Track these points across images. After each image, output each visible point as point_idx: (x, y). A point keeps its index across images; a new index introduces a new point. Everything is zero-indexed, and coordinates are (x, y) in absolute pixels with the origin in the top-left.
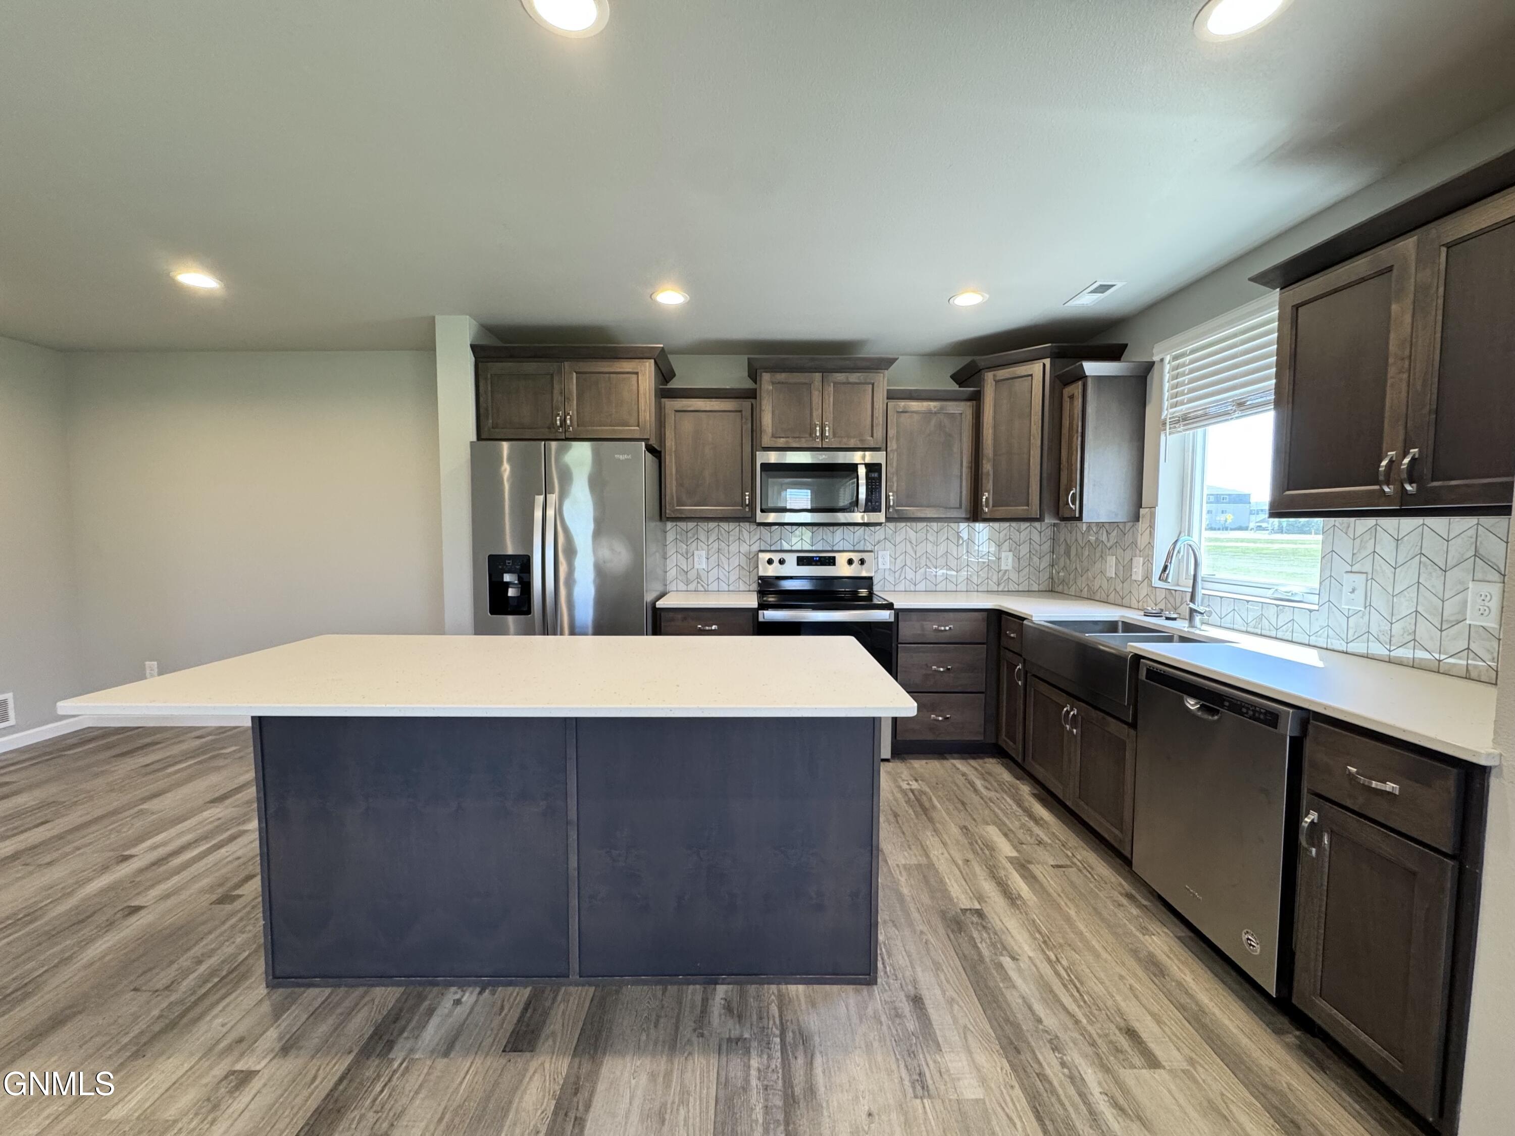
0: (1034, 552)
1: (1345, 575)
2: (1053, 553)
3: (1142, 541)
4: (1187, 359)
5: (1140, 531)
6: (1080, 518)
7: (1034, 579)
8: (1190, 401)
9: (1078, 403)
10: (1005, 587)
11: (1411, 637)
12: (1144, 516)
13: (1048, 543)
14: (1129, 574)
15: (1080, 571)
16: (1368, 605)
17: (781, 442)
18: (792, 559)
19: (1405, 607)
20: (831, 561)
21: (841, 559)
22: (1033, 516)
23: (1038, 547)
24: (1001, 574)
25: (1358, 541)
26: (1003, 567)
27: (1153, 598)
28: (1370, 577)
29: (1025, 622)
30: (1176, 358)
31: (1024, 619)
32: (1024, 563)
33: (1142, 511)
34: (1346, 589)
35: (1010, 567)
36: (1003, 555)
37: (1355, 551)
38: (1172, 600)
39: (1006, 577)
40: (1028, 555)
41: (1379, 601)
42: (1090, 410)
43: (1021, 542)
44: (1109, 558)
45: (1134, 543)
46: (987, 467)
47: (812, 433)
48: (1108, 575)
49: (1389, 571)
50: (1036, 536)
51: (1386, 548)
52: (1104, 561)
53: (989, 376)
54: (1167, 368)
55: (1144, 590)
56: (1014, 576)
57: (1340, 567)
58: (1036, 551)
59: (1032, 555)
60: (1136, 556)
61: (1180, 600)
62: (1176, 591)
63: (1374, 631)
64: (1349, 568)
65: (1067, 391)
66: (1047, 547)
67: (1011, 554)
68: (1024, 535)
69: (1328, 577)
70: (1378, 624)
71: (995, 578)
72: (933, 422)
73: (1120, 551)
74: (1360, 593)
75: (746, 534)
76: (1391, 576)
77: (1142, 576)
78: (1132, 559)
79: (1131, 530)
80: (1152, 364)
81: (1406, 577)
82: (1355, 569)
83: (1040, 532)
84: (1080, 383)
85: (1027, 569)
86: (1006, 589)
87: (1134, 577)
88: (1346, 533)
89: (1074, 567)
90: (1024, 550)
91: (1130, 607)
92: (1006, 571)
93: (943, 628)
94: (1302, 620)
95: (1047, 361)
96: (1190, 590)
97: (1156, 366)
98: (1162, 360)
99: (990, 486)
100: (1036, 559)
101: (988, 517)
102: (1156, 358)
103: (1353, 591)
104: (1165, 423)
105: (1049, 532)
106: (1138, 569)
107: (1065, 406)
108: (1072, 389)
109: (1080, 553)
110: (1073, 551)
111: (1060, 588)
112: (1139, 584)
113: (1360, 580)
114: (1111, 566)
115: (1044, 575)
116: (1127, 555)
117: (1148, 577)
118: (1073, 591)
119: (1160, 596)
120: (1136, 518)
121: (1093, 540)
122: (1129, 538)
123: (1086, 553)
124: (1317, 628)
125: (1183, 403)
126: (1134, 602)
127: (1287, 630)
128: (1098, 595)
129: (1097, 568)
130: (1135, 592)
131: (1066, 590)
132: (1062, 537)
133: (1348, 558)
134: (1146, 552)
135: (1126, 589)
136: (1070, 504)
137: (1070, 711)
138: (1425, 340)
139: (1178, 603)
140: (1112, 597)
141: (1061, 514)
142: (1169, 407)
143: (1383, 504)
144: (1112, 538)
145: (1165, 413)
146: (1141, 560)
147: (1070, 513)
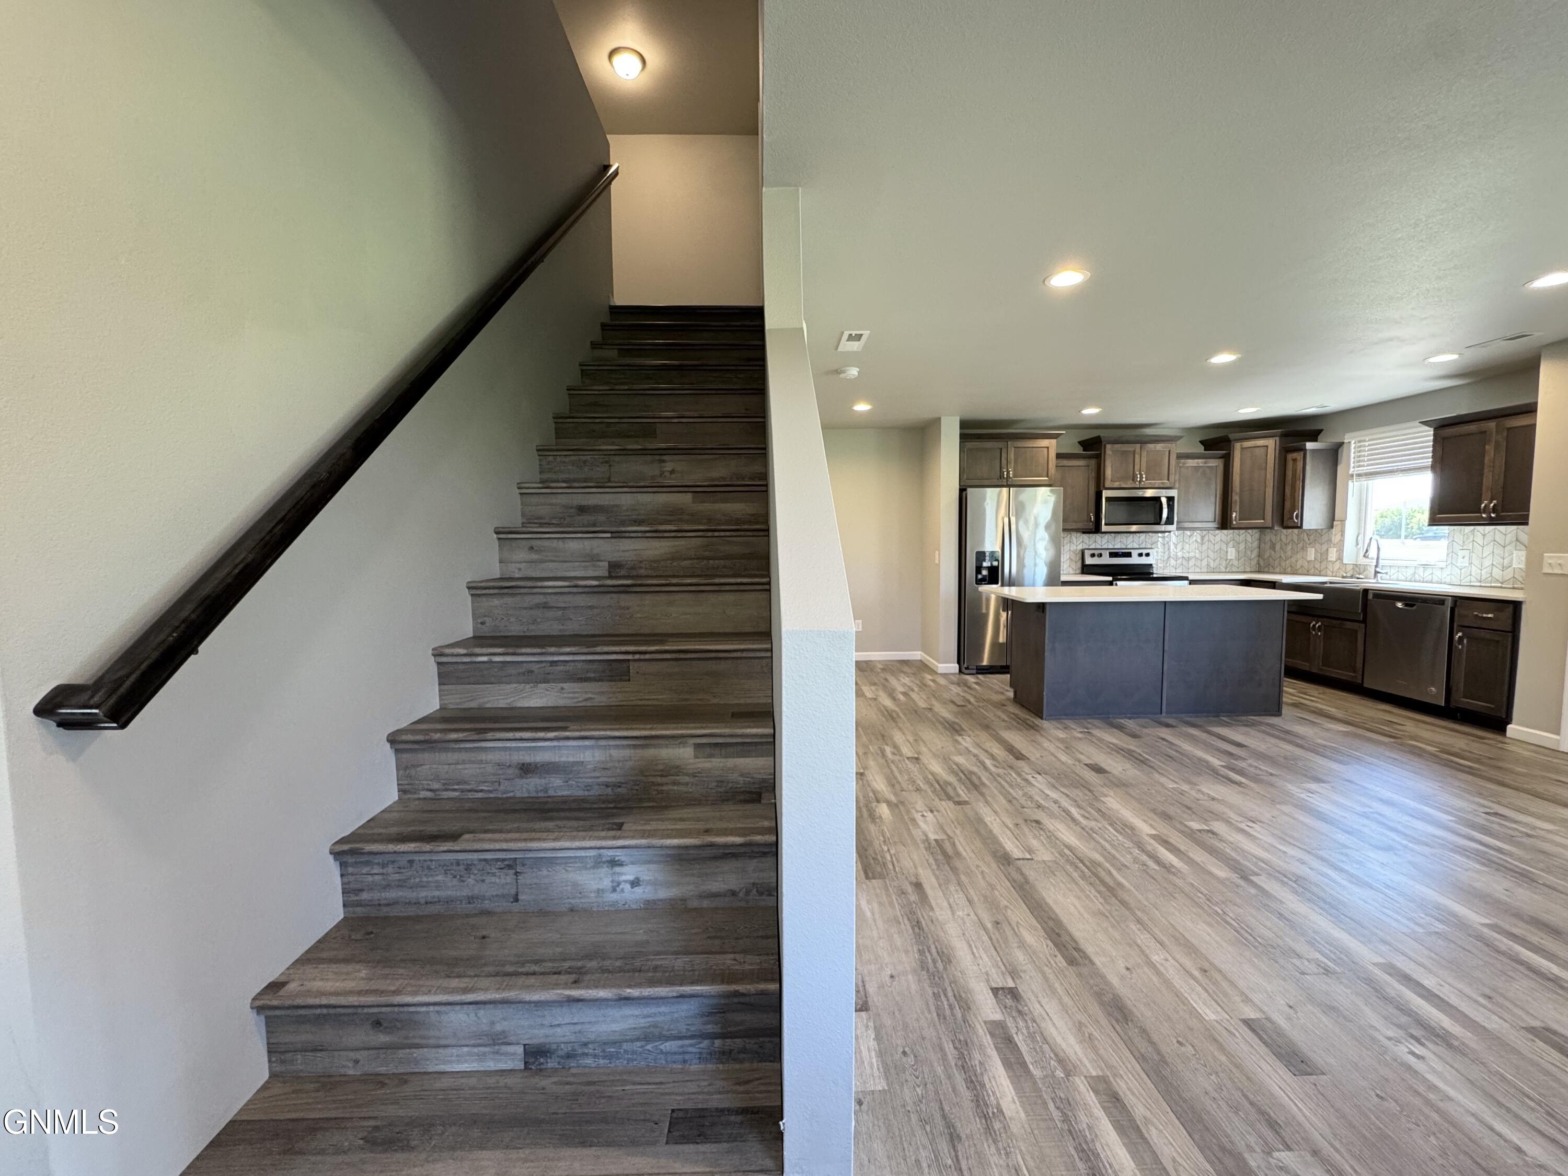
1: (1459, 550)
2: (1259, 547)
3: (1336, 539)
4: (1367, 444)
5: (1333, 533)
6: (1301, 527)
7: (1248, 564)
8: (1368, 465)
9: (1300, 465)
11: (1490, 574)
12: (1336, 525)
14: (1325, 558)
15: (1284, 558)
16: (1471, 563)
17: (1116, 485)
18: (1106, 554)
19: (1487, 562)
20: (1129, 555)
21: (1135, 553)
22: (1268, 526)
23: (1250, 545)
24: (1228, 561)
25: (1466, 536)
26: (1229, 557)
27: (1343, 569)
28: (1471, 551)
30: (1359, 442)
32: (1241, 555)
33: (1335, 523)
34: (1460, 557)
35: (1233, 557)
36: (1229, 550)
37: (1464, 540)
38: (1357, 570)
39: (1231, 563)
40: (1244, 549)
41: (1476, 561)
42: (1308, 468)
43: (1241, 544)
44: (1309, 549)
45: (1330, 540)
46: (1236, 498)
47: (1134, 479)
48: (1309, 559)
49: (1480, 548)
50: (1249, 538)
52: (1305, 551)
53: (1238, 446)
54: (1353, 446)
55: (1337, 565)
56: (1236, 563)
57: (1457, 547)
58: (1249, 548)
60: (1330, 547)
63: (1473, 573)
64: (1461, 548)
65: (1290, 456)
66: (1256, 544)
67: (1235, 547)
68: (1242, 537)
69: (1451, 552)
70: (1475, 570)
71: (1224, 564)
72: (1201, 470)
73: (1318, 545)
74: (1467, 559)
75: (1074, 540)
76: (1481, 550)
77: (1336, 558)
78: (1327, 549)
79: (1327, 533)
80: (1343, 443)
81: (1488, 550)
82: (1464, 548)
83: (1252, 536)
84: (1302, 453)
85: (1243, 559)
86: (1231, 571)
87: (1329, 559)
88: (1460, 532)
89: (1279, 555)
90: (1242, 546)
91: (1327, 576)
92: (1231, 560)
95: (1277, 439)
96: (1374, 565)
97: (1345, 445)
98: (1350, 443)
99: (1237, 508)
100: (1249, 552)
101: (1236, 526)
102: (1346, 441)
103: (1463, 557)
104: (1352, 476)
105: (1257, 535)
106: (1333, 555)
107: (1290, 465)
108: (1295, 455)
109: (1284, 547)
110: (1278, 547)
111: (1266, 570)
112: (1333, 563)
113: (1466, 553)
114: (1311, 554)
115: (1254, 562)
116: (1325, 547)
117: (1340, 558)
118: (1278, 570)
119: (1349, 568)
120: (1332, 527)
121: (1295, 539)
122: (1325, 538)
123: (1290, 547)
124: (1445, 576)
125: (1363, 466)
126: (1329, 573)
127: (1429, 578)
128: (1300, 571)
129: (1299, 556)
130: (1330, 567)
131: (1271, 570)
132: (1268, 538)
133: (1461, 543)
134: (1339, 545)
135: (1323, 566)
136: (1296, 519)
137: (1316, 624)
138: (1500, 459)
139: (1362, 570)
140: (1312, 572)
141: (1285, 525)
142: (1354, 468)
143: (1481, 521)
144: (1312, 538)
145: (1351, 470)
146: (1335, 549)
147: (1293, 524)
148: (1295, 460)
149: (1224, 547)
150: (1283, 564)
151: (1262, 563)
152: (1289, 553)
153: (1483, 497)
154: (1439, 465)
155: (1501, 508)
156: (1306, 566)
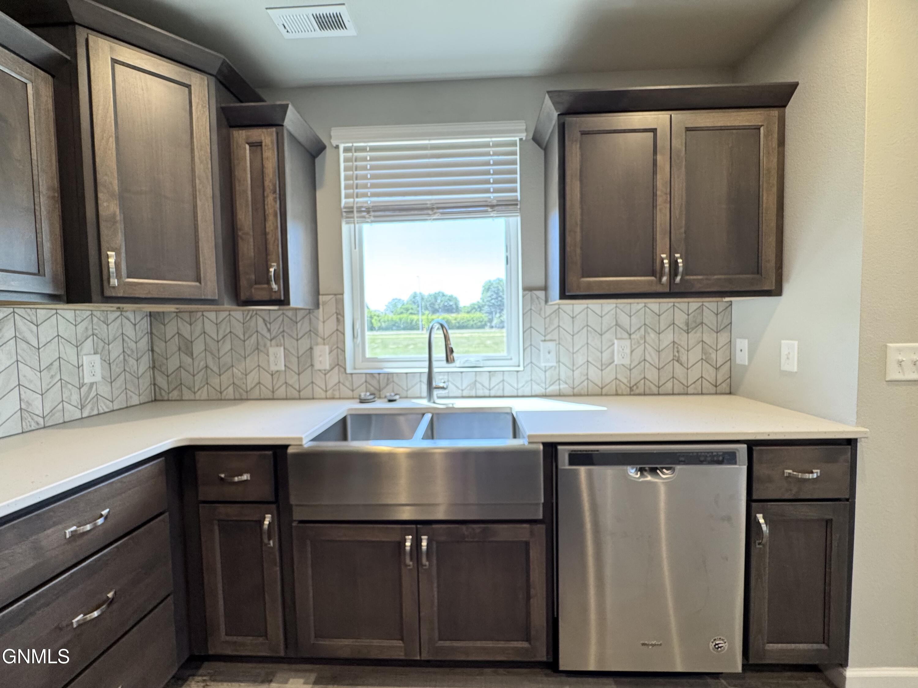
0: (129, 352)
1: (541, 343)
2: (152, 351)
3: (326, 328)
4: (367, 154)
5: (321, 318)
7: (133, 390)
8: (374, 196)
10: (92, 409)
11: (586, 377)
12: (325, 303)
13: (145, 340)
14: (309, 364)
15: (216, 369)
16: (558, 361)
19: (580, 360)
22: (209, 297)
23: (133, 345)
24: (84, 390)
25: (548, 320)
26: (87, 380)
27: (348, 384)
28: (557, 342)
29: (290, 450)
30: (353, 150)
31: (286, 447)
32: (116, 369)
33: (322, 298)
34: (543, 352)
35: (98, 378)
36: (86, 360)
37: (546, 326)
38: (374, 383)
39: (93, 394)
40: (122, 357)
41: (565, 359)
43: (111, 338)
44: (272, 350)
45: (313, 332)
48: (273, 368)
49: (569, 338)
50: (129, 331)
51: (566, 323)
52: (261, 354)
53: (98, 44)
54: (342, 156)
55: (334, 377)
56: (104, 390)
57: (537, 338)
58: (132, 351)
59: (127, 357)
60: (317, 344)
61: (386, 380)
62: (379, 374)
63: (563, 377)
64: (543, 338)
65: (246, 135)
66: (144, 343)
67: (98, 357)
68: (114, 328)
69: (528, 345)
70: (564, 372)
71: (75, 398)
73: (289, 343)
74: (553, 353)
76: (571, 341)
77: (330, 365)
78: (311, 348)
79: (306, 320)
80: (326, 144)
81: (580, 340)
82: (548, 338)
83: (135, 325)
84: (271, 131)
85: (122, 377)
86: (95, 412)
87: (317, 366)
88: (540, 314)
89: (202, 364)
90: (116, 350)
91: (313, 399)
92: (92, 384)
93: (88, 527)
94: (511, 379)
95: (211, 80)
96: (426, 370)
98: (337, 147)
99: (120, 240)
100: (132, 362)
101: (120, 294)
102: (334, 143)
103: (549, 353)
104: (350, 211)
105: (145, 324)
106: (323, 357)
107: (245, 155)
108: (257, 134)
109: (213, 345)
110: (198, 347)
111: (175, 394)
113: (551, 345)
114: (277, 358)
115: (145, 382)
116: (304, 344)
117: (339, 364)
118: (203, 394)
119: (359, 381)
120: (317, 305)
121: (239, 330)
122: (303, 327)
124: (523, 383)
125: (365, 195)
126: (319, 392)
128: (256, 393)
129: (251, 362)
130: (319, 381)
131: (187, 395)
132: (171, 329)
133: (542, 331)
134: (334, 338)
135: (305, 378)
136: (268, 282)
137: (417, 543)
138: (679, 185)
139: (383, 385)
140: (281, 392)
141: (243, 297)
142: (347, 197)
143: (659, 289)
144: (275, 327)
145: (343, 201)
146: (327, 348)
147: (264, 296)
148: (256, 146)
149: (70, 353)
150: (215, 381)
151: (161, 381)
152: (227, 359)
153: (658, 249)
154: (577, 185)
155: (687, 271)
156: (267, 379)
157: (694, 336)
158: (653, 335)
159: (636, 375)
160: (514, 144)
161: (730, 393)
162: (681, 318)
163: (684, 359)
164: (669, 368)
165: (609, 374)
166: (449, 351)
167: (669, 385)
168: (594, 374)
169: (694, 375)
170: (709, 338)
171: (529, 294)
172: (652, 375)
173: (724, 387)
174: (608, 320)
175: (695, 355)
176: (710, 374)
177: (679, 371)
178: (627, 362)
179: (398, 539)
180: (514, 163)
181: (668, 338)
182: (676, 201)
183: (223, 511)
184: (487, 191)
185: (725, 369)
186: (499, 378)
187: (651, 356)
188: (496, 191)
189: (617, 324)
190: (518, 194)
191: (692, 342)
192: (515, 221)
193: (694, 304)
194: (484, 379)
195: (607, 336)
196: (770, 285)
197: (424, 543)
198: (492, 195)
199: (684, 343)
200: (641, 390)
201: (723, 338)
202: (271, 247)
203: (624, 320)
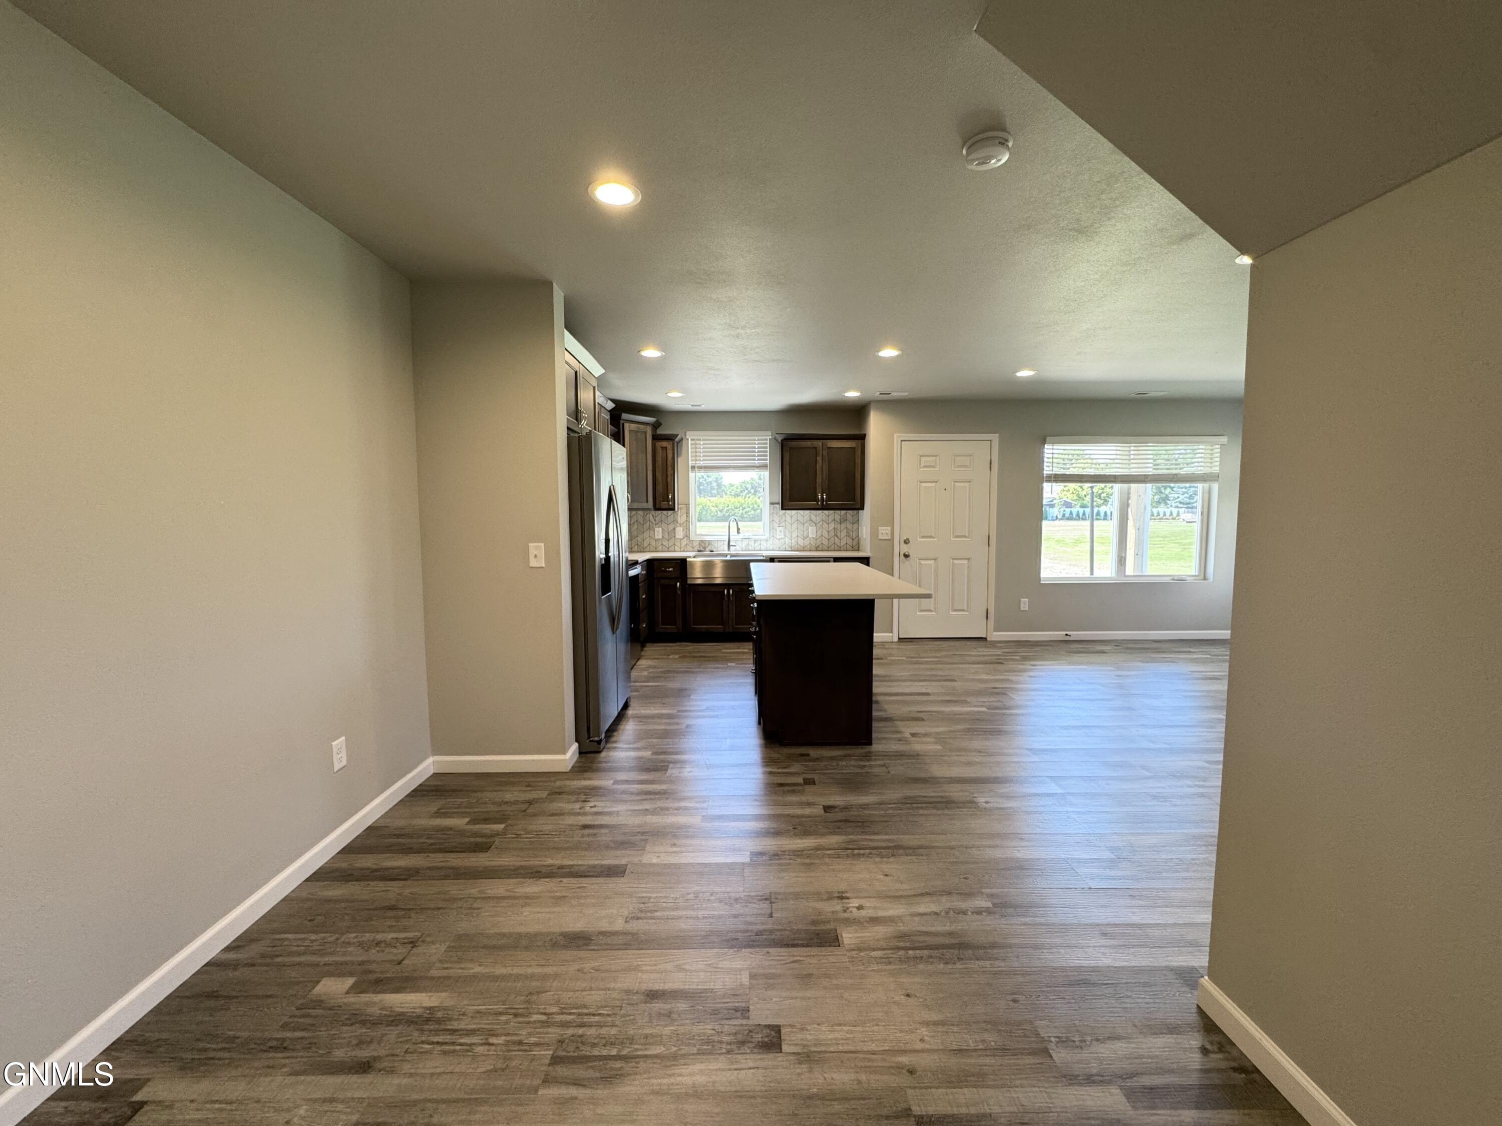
1: (778, 527)
3: (681, 519)
5: (679, 515)
8: (703, 460)
9: (670, 453)
11: (797, 543)
12: (681, 508)
14: (673, 536)
16: (785, 536)
19: (794, 535)
22: (649, 508)
25: (780, 517)
27: (690, 545)
28: (785, 527)
29: (688, 560)
30: (694, 440)
34: (778, 532)
37: (780, 520)
38: (703, 545)
41: (787, 534)
42: (675, 457)
44: (656, 529)
45: (675, 521)
48: (657, 537)
49: (790, 525)
51: (788, 518)
52: (651, 532)
54: (691, 442)
55: (684, 542)
57: (776, 525)
60: (677, 527)
63: (787, 543)
64: (778, 525)
65: (659, 444)
69: (772, 529)
70: (787, 540)
73: (664, 526)
74: (783, 532)
76: (791, 527)
77: (683, 536)
78: (674, 529)
79: (672, 516)
80: (683, 439)
81: (795, 526)
82: (780, 525)
84: (671, 443)
87: (677, 537)
88: (777, 515)
94: (764, 543)
96: (727, 538)
97: (684, 442)
98: (688, 439)
103: (781, 532)
104: (693, 467)
106: (680, 533)
107: (660, 453)
108: (665, 444)
112: (681, 540)
113: (782, 528)
114: (658, 533)
116: (671, 527)
117: (687, 536)
119: (695, 544)
122: (670, 519)
123: (635, 527)
124: (769, 545)
125: (700, 460)
126: (677, 548)
127: (758, 548)
129: (646, 534)
130: (677, 543)
134: (685, 524)
135: (671, 543)
136: (668, 502)
137: (728, 592)
138: (826, 467)
139: (707, 545)
140: (660, 548)
141: (657, 507)
142: (692, 460)
143: (818, 507)
144: (658, 519)
145: (690, 462)
146: (682, 529)
147: (666, 507)
148: (665, 448)
153: (818, 491)
154: (788, 467)
155: (828, 499)
156: (653, 543)
157: (843, 525)
158: (826, 525)
159: (818, 543)
160: (767, 440)
161: (858, 550)
162: (838, 518)
163: (839, 535)
164: (833, 539)
165: (807, 542)
166: (738, 529)
167: (833, 547)
168: (801, 542)
169: (843, 542)
170: (849, 526)
171: (772, 506)
172: (825, 542)
173: (856, 548)
174: (807, 518)
175: (844, 533)
176: (850, 542)
177: (837, 541)
178: (814, 536)
179: (721, 590)
180: (766, 448)
181: (832, 526)
182: (824, 476)
183: (663, 581)
184: (754, 460)
185: (856, 540)
186: (759, 543)
187: (825, 534)
188: (758, 460)
189: (811, 520)
190: (768, 461)
191: (842, 528)
192: (766, 474)
193: (843, 512)
194: (752, 543)
195: (806, 525)
196: (858, 506)
197: (731, 592)
198: (757, 462)
199: (839, 528)
200: (820, 549)
201: (855, 526)
202: (669, 487)
203: (813, 518)
